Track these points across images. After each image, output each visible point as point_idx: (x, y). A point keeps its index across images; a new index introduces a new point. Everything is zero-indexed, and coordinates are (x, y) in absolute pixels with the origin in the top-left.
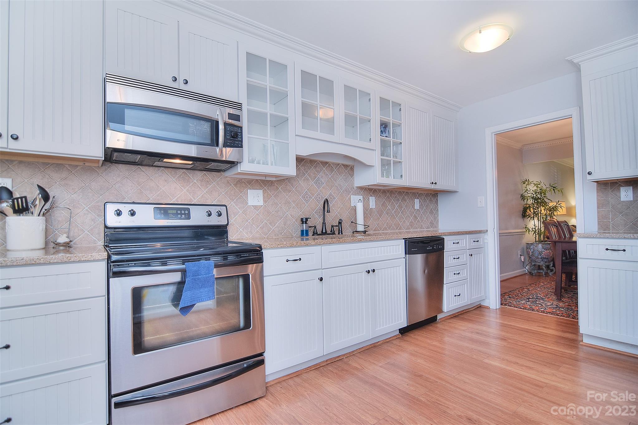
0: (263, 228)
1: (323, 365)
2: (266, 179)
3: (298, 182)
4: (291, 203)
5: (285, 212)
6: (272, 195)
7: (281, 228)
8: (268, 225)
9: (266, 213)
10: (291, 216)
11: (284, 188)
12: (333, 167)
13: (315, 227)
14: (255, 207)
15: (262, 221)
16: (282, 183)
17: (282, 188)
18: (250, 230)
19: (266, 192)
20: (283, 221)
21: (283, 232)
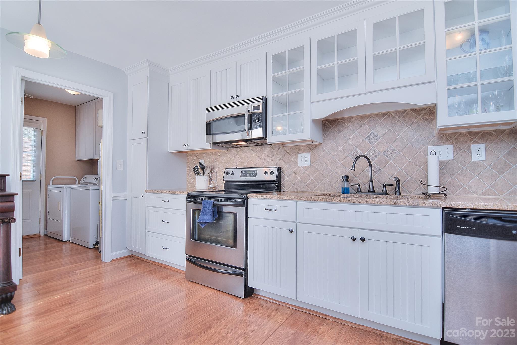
0: (310, 184)
1: (306, 312)
2: (312, 144)
3: (345, 141)
4: (337, 162)
5: (331, 170)
6: (318, 156)
7: (326, 185)
8: (314, 181)
9: (312, 172)
10: (338, 174)
11: (330, 148)
12: (395, 117)
13: (359, 185)
14: (303, 167)
15: (309, 178)
16: (328, 144)
17: (328, 149)
18: (299, 185)
19: (313, 154)
20: (329, 179)
21: (328, 188)
